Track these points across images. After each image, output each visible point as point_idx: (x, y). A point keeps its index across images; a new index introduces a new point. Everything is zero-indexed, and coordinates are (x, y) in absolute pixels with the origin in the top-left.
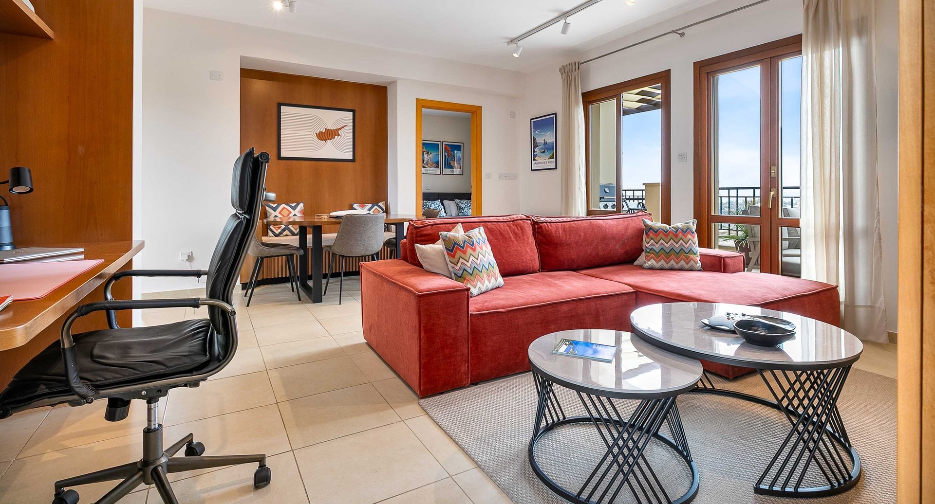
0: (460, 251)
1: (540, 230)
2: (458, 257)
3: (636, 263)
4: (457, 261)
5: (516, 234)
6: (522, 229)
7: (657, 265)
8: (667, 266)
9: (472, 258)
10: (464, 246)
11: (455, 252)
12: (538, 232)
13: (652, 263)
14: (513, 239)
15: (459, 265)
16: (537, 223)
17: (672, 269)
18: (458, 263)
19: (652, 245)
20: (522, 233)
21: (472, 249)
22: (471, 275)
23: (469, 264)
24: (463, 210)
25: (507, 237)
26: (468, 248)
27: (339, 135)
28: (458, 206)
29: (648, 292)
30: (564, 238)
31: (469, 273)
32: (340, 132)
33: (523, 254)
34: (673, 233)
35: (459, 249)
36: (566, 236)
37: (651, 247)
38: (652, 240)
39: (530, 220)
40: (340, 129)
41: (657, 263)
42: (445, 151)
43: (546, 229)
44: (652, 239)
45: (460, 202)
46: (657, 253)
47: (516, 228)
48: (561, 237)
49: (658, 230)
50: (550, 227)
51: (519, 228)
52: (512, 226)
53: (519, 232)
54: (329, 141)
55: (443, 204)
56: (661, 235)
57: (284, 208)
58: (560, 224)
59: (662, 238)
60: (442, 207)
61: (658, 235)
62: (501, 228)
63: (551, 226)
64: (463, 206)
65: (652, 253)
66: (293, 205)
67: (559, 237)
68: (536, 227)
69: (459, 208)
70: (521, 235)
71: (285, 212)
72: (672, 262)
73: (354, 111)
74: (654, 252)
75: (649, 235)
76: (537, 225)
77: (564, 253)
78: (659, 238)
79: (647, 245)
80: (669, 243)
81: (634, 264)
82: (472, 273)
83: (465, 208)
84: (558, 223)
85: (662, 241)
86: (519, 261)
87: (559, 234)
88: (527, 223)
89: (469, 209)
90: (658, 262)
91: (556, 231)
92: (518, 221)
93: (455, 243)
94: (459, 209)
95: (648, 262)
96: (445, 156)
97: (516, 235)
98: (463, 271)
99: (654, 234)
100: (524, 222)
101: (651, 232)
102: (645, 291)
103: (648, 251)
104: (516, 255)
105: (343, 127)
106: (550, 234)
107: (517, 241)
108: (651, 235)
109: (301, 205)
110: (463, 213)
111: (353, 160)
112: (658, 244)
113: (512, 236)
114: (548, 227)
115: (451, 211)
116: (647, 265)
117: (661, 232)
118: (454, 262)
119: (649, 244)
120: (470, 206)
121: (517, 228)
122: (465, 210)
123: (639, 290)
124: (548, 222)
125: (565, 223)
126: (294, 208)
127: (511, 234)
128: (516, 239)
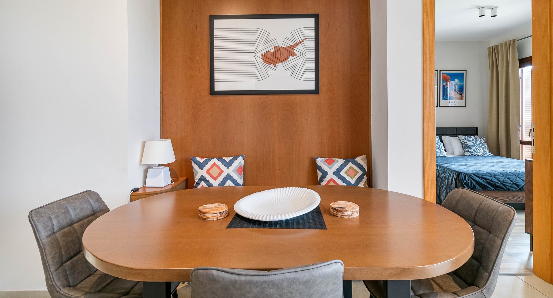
24: (471, 149)
27: (294, 55)
28: (462, 143)
32: (296, 50)
40: (296, 45)
42: (443, 80)
45: (465, 139)
54: (280, 65)
55: (442, 141)
57: (214, 164)
60: (442, 144)
64: (470, 144)
66: (228, 159)
69: (465, 146)
71: (215, 172)
73: (316, 17)
83: (472, 146)
89: (479, 147)
94: (465, 148)
96: (443, 86)
105: (300, 43)
109: (240, 161)
110: (470, 152)
111: (316, 91)
115: (452, 149)
120: (479, 144)
122: (474, 148)
126: (228, 165)
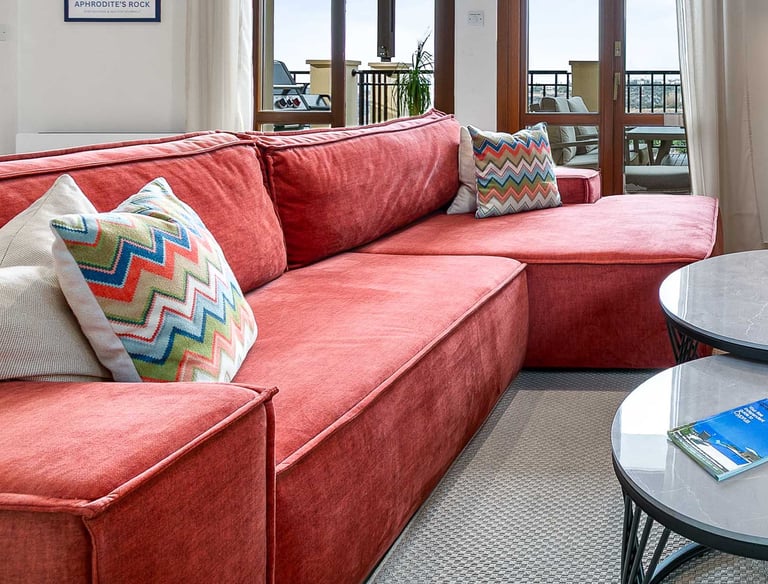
0: (151, 269)
1: (278, 168)
2: (147, 293)
3: (453, 209)
4: (143, 307)
5: (231, 186)
6: (242, 171)
7: (502, 208)
8: (517, 207)
9: (193, 284)
10: (160, 250)
11: (134, 280)
12: (277, 174)
13: (493, 205)
14: (227, 200)
15: (154, 319)
16: (273, 150)
17: (524, 211)
18: (147, 313)
19: (492, 172)
20: (246, 181)
21: (186, 254)
22: (201, 340)
23: (186, 309)
25: (211, 196)
26: (176, 255)
29: (554, 261)
30: (339, 180)
31: (194, 337)
33: (257, 237)
34: (523, 148)
35: (144, 265)
36: (342, 175)
37: (489, 177)
38: (491, 164)
39: (251, 145)
41: (503, 204)
43: (294, 163)
44: (490, 161)
46: (502, 186)
47: (226, 168)
48: (332, 178)
49: (500, 145)
50: (303, 157)
51: (234, 168)
52: (213, 163)
53: (238, 179)
56: (507, 153)
58: (321, 147)
59: (508, 159)
61: (499, 155)
62: (188, 175)
63: (305, 154)
65: (493, 187)
67: (329, 180)
68: (271, 161)
70: (244, 185)
72: (526, 198)
74: (497, 185)
75: (484, 155)
76: (273, 155)
77: (341, 214)
78: (503, 158)
79: (482, 174)
80: (520, 166)
81: (448, 213)
82: (202, 334)
84: (317, 147)
85: (508, 163)
86: (252, 258)
87: (327, 171)
88: (250, 153)
90: (503, 202)
91: (319, 167)
92: (226, 150)
93: (128, 249)
95: (487, 205)
97: (231, 188)
98: (172, 336)
99: (493, 153)
100: (240, 151)
101: (488, 149)
102: (547, 261)
103: (484, 184)
104: (242, 243)
106: (308, 175)
107: (238, 205)
108: (489, 155)
112: (503, 170)
113: (221, 192)
114: (301, 159)
116: (486, 210)
117: (505, 147)
118: (130, 317)
119: (485, 172)
121: (230, 168)
123: (534, 261)
124: (296, 146)
125: (331, 146)
127: (218, 187)
128: (234, 198)
